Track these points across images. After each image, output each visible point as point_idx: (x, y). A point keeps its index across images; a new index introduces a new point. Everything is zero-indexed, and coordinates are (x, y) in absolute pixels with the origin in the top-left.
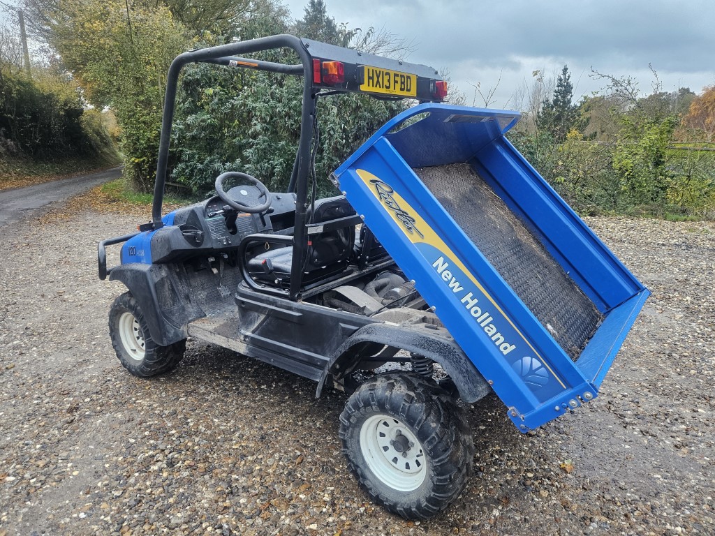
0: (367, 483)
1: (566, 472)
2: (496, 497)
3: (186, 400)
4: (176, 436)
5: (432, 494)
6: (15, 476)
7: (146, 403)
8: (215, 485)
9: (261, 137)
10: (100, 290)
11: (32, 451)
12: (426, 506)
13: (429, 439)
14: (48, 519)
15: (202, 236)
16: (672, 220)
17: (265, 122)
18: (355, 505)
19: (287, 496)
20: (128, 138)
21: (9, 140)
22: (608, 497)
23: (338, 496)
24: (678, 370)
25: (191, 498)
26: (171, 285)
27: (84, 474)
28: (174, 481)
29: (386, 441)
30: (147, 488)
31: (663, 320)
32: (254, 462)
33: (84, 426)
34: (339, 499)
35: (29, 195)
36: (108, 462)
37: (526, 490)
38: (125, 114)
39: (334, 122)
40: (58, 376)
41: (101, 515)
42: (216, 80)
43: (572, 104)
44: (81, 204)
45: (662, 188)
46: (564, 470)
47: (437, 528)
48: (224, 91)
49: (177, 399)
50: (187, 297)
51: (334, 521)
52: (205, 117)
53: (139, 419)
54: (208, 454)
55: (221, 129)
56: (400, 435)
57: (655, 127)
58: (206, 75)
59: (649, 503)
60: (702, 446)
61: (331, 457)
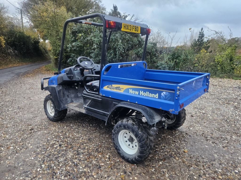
0: (120, 152)
1: (185, 153)
2: (161, 159)
3: (66, 128)
4: (62, 138)
5: (139, 154)
6: (13, 147)
7: (54, 128)
8: (74, 151)
9: (96, 50)
10: (42, 97)
11: (19, 140)
12: (138, 158)
13: (138, 137)
14: (22, 159)
15: (73, 76)
16: (235, 79)
17: (98, 45)
18: (116, 159)
19: (95, 156)
20: (53, 50)
21: (16, 51)
22: (198, 160)
23: (111, 156)
24: (228, 125)
25: (66, 155)
26: (63, 91)
27: (34, 147)
28: (61, 150)
29: (126, 139)
30: (53, 151)
31: (226, 110)
32: (86, 146)
33: (35, 134)
34: (111, 157)
35: (21, 68)
36: (41, 144)
37: (171, 157)
38: (52, 42)
39: (120, 45)
40: (28, 120)
41: (38, 158)
42: (82, 31)
43: (204, 41)
44: (38, 71)
45: (232, 69)
46: (185, 152)
47: (141, 166)
48: (85, 35)
49: (64, 128)
50: (68, 96)
51: (109, 163)
52: (79, 43)
53: (51, 133)
54: (72, 143)
55: (83, 47)
56: (131, 137)
57: (230, 48)
58: (79, 30)
59: (211, 163)
60: (232, 147)
61: (110, 145)
